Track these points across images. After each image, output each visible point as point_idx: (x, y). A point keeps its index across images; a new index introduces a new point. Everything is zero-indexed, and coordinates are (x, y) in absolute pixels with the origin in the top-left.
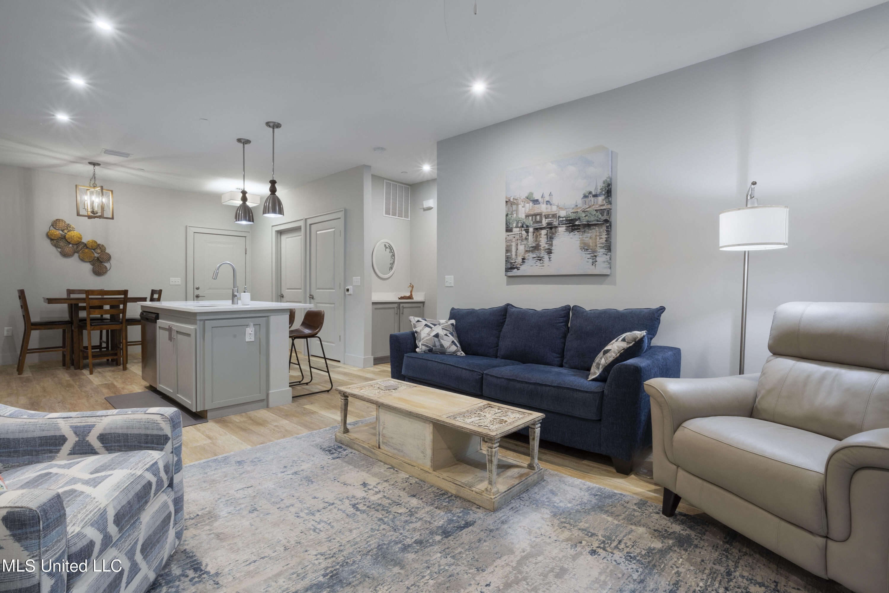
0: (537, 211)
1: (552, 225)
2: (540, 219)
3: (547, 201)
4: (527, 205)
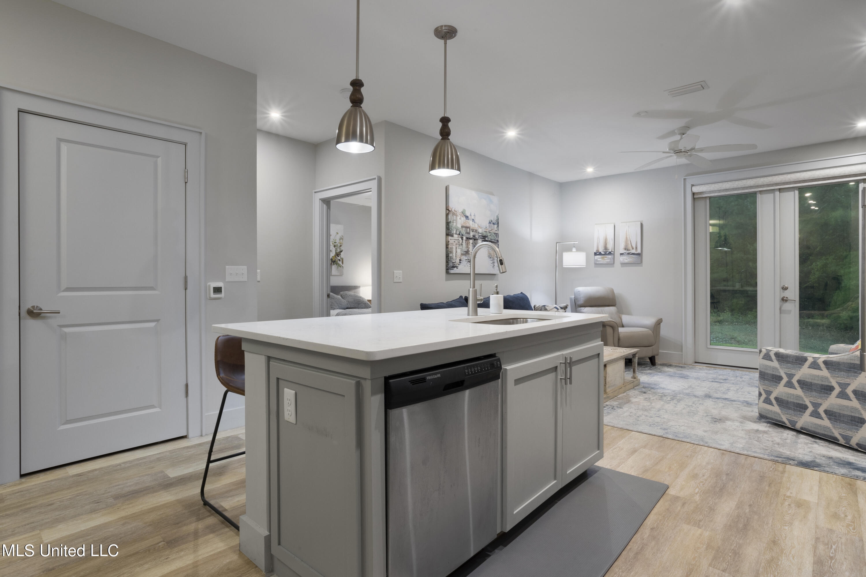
0: (467, 225)
1: (475, 237)
2: (469, 231)
3: (473, 219)
4: (462, 218)
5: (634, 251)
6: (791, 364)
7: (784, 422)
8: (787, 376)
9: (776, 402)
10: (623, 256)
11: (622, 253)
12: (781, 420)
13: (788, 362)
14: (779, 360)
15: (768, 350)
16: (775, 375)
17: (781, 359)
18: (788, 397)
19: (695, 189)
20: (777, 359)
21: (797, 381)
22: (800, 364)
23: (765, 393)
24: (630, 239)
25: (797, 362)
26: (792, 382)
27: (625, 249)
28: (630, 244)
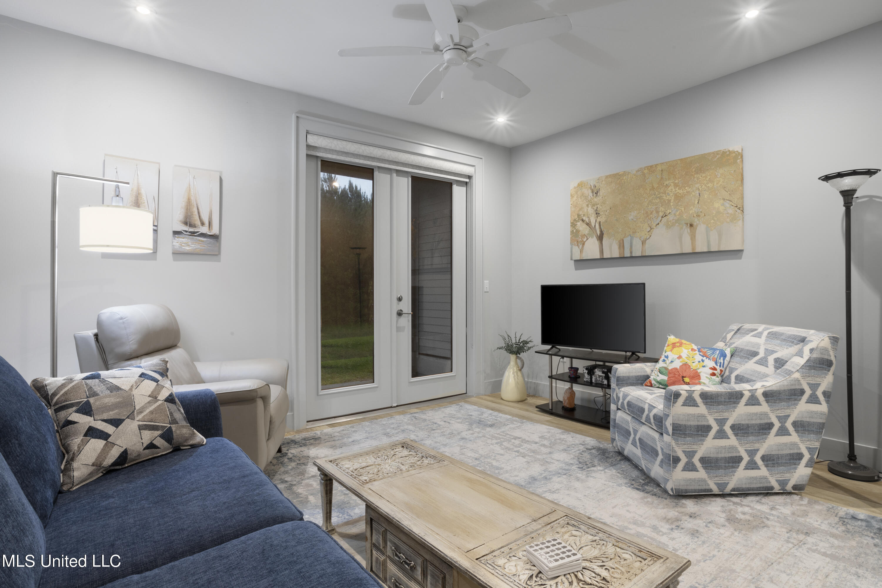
5: (204, 230)
6: (723, 405)
7: (711, 489)
8: (717, 423)
9: (702, 464)
10: (181, 238)
11: (180, 230)
12: (707, 487)
13: (719, 403)
14: (706, 402)
15: (690, 392)
16: (701, 426)
17: (709, 401)
18: (718, 453)
19: (313, 140)
20: (703, 402)
21: (731, 427)
22: (734, 403)
23: (685, 456)
24: (197, 205)
25: (731, 400)
26: (724, 429)
27: (186, 223)
28: (196, 213)
